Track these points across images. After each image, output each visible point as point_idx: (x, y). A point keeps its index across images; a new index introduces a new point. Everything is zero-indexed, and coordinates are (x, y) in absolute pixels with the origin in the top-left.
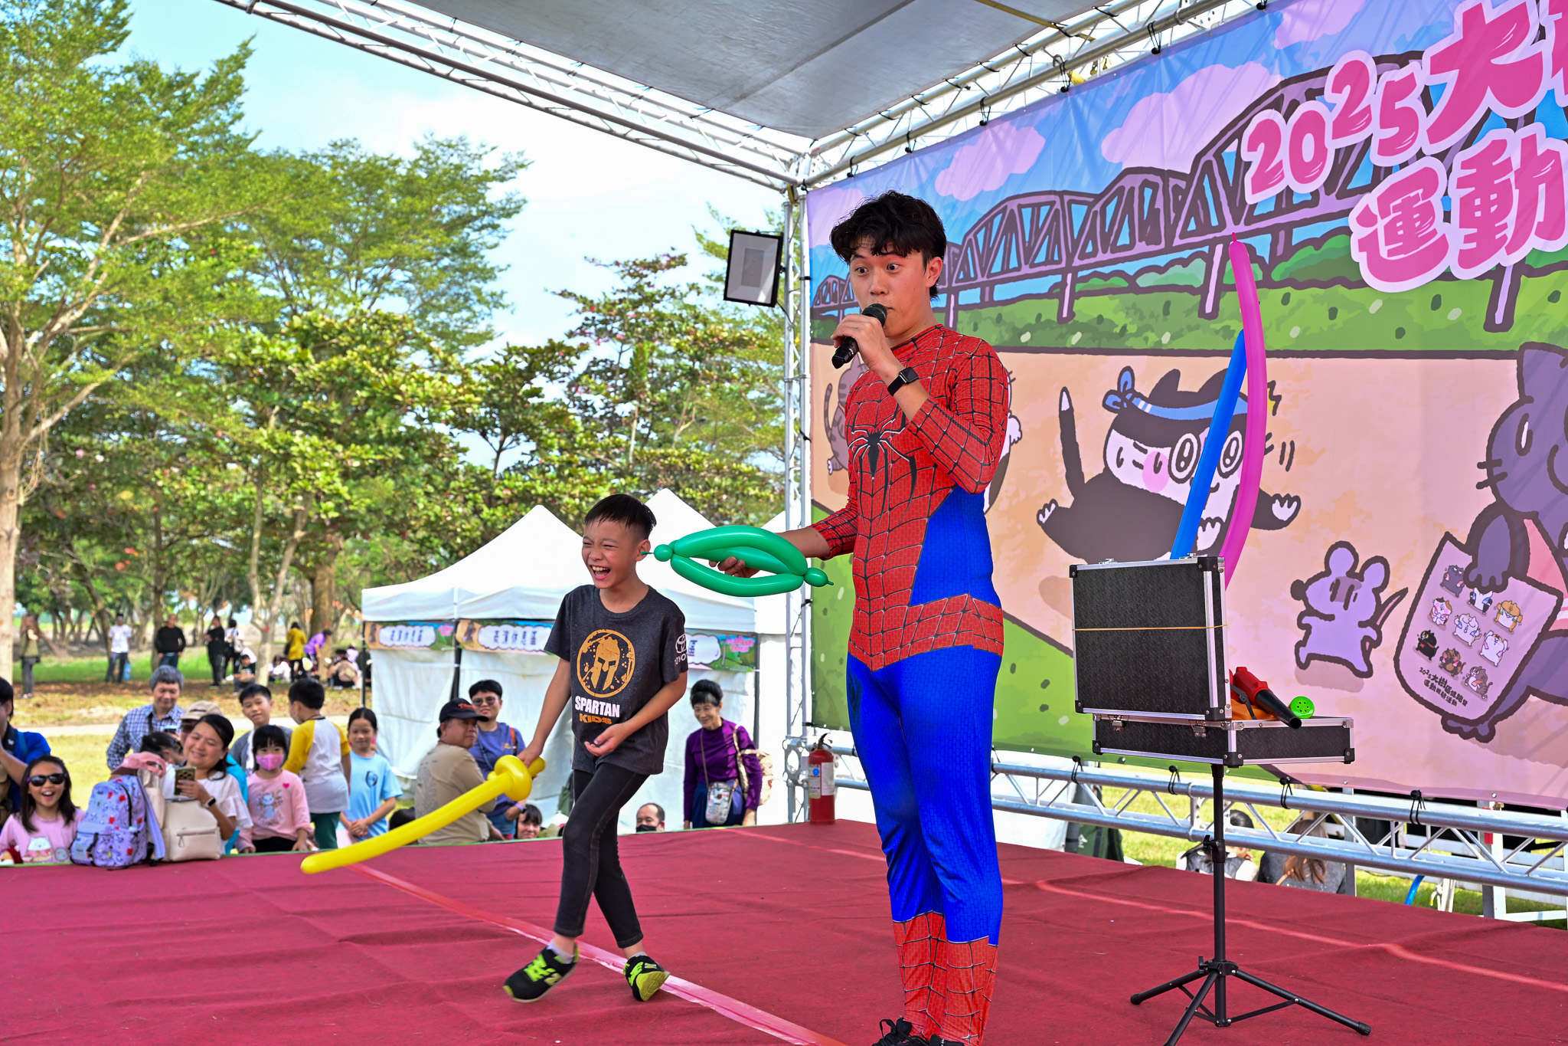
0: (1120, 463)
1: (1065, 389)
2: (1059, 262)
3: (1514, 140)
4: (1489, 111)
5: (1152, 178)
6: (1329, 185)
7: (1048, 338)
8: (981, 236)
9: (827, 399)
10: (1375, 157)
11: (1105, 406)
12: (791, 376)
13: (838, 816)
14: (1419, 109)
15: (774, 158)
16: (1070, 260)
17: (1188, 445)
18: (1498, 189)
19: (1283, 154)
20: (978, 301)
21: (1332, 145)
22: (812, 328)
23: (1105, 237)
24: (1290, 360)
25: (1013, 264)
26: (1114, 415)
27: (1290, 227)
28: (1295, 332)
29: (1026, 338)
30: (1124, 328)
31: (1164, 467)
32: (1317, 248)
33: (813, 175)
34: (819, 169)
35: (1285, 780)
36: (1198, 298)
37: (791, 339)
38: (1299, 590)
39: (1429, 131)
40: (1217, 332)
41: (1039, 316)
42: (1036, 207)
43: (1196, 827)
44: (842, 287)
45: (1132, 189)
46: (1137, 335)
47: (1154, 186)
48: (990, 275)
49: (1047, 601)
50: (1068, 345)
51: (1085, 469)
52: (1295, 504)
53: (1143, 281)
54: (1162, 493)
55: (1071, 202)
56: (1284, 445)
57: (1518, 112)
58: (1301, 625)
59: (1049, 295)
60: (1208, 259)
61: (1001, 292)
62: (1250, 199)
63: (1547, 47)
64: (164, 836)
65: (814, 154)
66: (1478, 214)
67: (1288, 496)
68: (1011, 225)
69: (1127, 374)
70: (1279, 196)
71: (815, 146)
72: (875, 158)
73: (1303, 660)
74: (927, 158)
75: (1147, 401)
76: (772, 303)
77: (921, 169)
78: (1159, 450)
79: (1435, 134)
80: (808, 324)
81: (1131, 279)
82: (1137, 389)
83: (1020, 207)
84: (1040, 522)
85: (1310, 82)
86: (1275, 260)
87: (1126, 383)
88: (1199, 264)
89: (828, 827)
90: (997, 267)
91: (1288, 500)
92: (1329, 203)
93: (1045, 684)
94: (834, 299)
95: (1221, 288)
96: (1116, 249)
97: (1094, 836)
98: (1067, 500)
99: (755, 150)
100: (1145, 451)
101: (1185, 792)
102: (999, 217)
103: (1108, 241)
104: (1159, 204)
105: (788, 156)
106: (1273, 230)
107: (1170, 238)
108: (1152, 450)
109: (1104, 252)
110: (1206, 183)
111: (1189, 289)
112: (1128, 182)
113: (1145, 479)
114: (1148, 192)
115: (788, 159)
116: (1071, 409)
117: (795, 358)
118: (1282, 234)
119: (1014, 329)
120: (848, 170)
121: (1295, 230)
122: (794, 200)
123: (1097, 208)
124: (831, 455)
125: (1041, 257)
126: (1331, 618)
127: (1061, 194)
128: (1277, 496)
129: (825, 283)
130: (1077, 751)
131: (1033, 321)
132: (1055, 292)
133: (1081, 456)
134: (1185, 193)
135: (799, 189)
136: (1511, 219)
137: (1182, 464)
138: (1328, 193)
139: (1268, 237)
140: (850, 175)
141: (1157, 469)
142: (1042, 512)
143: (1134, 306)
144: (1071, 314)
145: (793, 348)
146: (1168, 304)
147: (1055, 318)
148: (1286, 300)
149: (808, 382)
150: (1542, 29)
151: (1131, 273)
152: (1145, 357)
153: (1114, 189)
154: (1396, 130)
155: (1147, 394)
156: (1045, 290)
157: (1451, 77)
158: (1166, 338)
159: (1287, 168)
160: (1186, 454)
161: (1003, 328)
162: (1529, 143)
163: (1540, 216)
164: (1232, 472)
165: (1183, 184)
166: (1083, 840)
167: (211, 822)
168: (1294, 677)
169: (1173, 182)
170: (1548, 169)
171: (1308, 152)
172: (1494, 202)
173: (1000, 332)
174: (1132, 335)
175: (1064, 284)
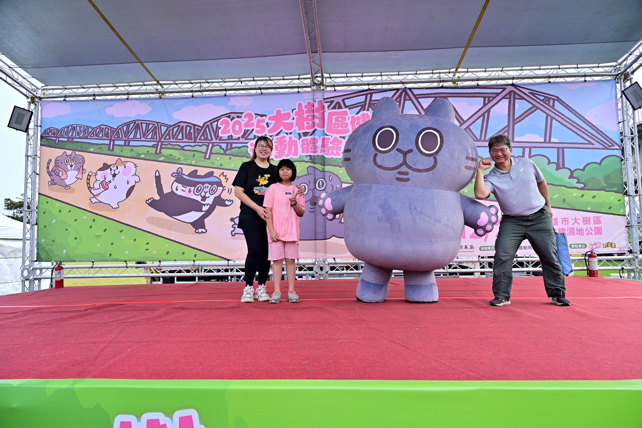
0: (177, 190)
1: (157, 171)
2: (157, 139)
3: (287, 137)
4: (282, 130)
5: (189, 125)
6: (243, 136)
7: (151, 157)
8: (125, 127)
9: (49, 163)
10: (254, 133)
11: (172, 175)
12: (29, 154)
14: (266, 126)
16: (160, 139)
18: (283, 145)
19: (230, 127)
20: (123, 144)
21: (243, 129)
22: (41, 141)
23: (173, 136)
24: (231, 171)
25: (138, 136)
26: (175, 178)
27: (232, 143)
28: (233, 165)
29: (142, 156)
31: (192, 192)
32: (239, 149)
33: (43, 96)
35: (228, 260)
38: (232, 220)
39: (268, 131)
40: (210, 163)
41: (148, 152)
42: (148, 125)
44: (58, 131)
45: (183, 127)
46: (184, 160)
47: (191, 127)
48: (128, 138)
49: (149, 223)
50: (159, 160)
52: (232, 202)
53: (185, 148)
54: (191, 197)
56: (229, 189)
57: (289, 132)
58: (232, 227)
59: (152, 146)
60: (208, 147)
61: (132, 143)
62: (220, 135)
63: (295, 121)
65: (44, 90)
66: (279, 149)
67: (230, 200)
68: (137, 127)
69: (180, 169)
70: (229, 136)
71: (45, 88)
72: (77, 98)
73: (233, 234)
74: (101, 103)
76: (26, 131)
77: (99, 105)
78: (190, 188)
79: (269, 132)
80: (39, 140)
81: (182, 147)
82: (183, 173)
83: (142, 123)
84: (147, 203)
85: (239, 115)
86: (227, 149)
87: (180, 171)
88: (204, 147)
90: (132, 136)
91: (230, 201)
92: (242, 140)
93: (148, 243)
95: (211, 153)
96: (176, 139)
100: (186, 188)
102: (133, 124)
104: (192, 131)
106: (227, 143)
107: (195, 140)
109: (173, 139)
110: (207, 129)
111: (201, 152)
112: (181, 124)
114: (188, 128)
116: (160, 176)
118: (229, 144)
119: (138, 153)
120: (64, 98)
122: (34, 101)
125: (150, 136)
127: (158, 123)
128: (227, 200)
129: (49, 129)
130: (160, 259)
131: (146, 152)
132: (155, 146)
133: (163, 187)
134: (201, 130)
135: (37, 99)
136: (287, 151)
137: (198, 191)
138: (242, 138)
140: (64, 100)
141: (190, 191)
142: (148, 200)
143: (183, 153)
144: (160, 152)
146: (194, 154)
147: (154, 153)
148: (230, 158)
150: (293, 118)
152: (186, 166)
153: (177, 125)
154: (260, 129)
155: (187, 175)
157: (273, 122)
158: (193, 162)
159: (231, 130)
160: (199, 189)
161: (133, 152)
162: (290, 138)
163: (293, 151)
164: (214, 194)
165: (200, 128)
168: (230, 238)
169: (196, 127)
170: (294, 143)
171: (237, 128)
172: (283, 147)
173: (132, 154)
174: (182, 160)
175: (158, 145)
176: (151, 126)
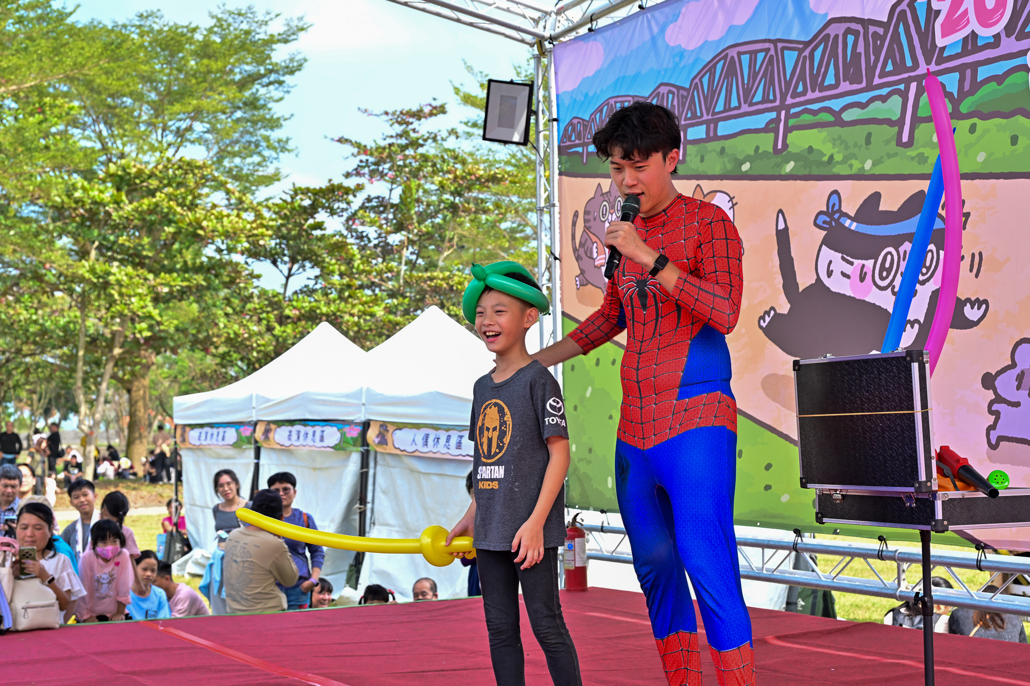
0: (830, 274)
1: (781, 211)
2: (774, 101)
5: (854, 26)
6: (1009, 29)
7: (765, 167)
8: (705, 80)
9: (574, 224)
11: (816, 224)
12: (542, 204)
13: (590, 584)
15: (524, 17)
16: (784, 98)
17: (889, 257)
19: (968, 3)
20: (704, 136)
22: (560, 163)
23: (814, 78)
24: (977, 181)
25: (734, 103)
26: (825, 232)
27: (975, 66)
28: (981, 157)
29: (746, 167)
30: (831, 157)
31: (869, 277)
32: (999, 84)
33: (558, 31)
34: (563, 25)
35: (980, 546)
36: (896, 129)
37: (542, 173)
38: (988, 381)
40: (913, 158)
41: (757, 148)
42: (753, 54)
43: (902, 588)
44: (585, 127)
45: (837, 36)
46: (843, 162)
47: (856, 33)
48: (714, 114)
49: (768, 395)
50: (783, 173)
51: (799, 279)
52: (984, 306)
53: (847, 116)
54: (867, 299)
55: (783, 49)
56: (973, 255)
58: (990, 411)
59: (765, 130)
60: (904, 95)
61: (724, 128)
62: (940, 42)
64: (11, 609)
65: (559, 12)
67: (977, 300)
68: (732, 70)
69: (835, 196)
70: (965, 40)
71: (559, 6)
72: (612, 15)
73: (993, 442)
74: (657, 14)
75: (853, 219)
76: (525, 142)
77: (653, 23)
78: (864, 262)
80: (556, 159)
81: (837, 114)
82: (844, 209)
83: (740, 54)
84: (761, 327)
86: (963, 95)
87: (834, 205)
88: (896, 100)
89: (582, 594)
90: (720, 107)
91: (978, 303)
92: (1010, 45)
93: (768, 467)
94: (579, 137)
95: (916, 120)
96: (823, 88)
97: (811, 600)
98: (784, 307)
99: (508, 10)
100: (852, 264)
101: (892, 558)
102: (722, 63)
103: (817, 83)
104: (861, 48)
105: (536, 15)
106: (960, 69)
107: (870, 79)
108: (856, 262)
109: (813, 91)
110: (901, 29)
111: (888, 122)
112: (832, 30)
113: (852, 287)
114: (851, 39)
115: (536, 17)
116: (786, 228)
117: (546, 190)
118: (968, 72)
119: (736, 159)
120: (589, 26)
121: (980, 69)
122: (543, 52)
123: (807, 53)
124: (579, 272)
125: (758, 97)
126: (1017, 404)
127: (775, 42)
128: (968, 300)
129: (570, 123)
130: (798, 524)
131: (752, 153)
132: (771, 127)
133: (796, 269)
134: (883, 38)
135: (546, 43)
137: (885, 274)
138: (1008, 35)
139: (956, 76)
140: (590, 30)
141: (862, 279)
142: (762, 318)
143: (840, 138)
144: (785, 145)
145: (543, 180)
146: (869, 135)
147: (771, 150)
148: (973, 129)
149: (557, 209)
151: (837, 109)
152: (850, 182)
153: (821, 37)
155: (853, 215)
156: (763, 126)
158: (868, 165)
159: (972, 15)
160: (887, 265)
161: (726, 159)
164: (928, 280)
165: (881, 31)
166: (801, 603)
167: (50, 597)
168: (986, 457)
169: (872, 29)
173: (724, 163)
174: (838, 163)
175: (777, 120)
176: (760, 56)
